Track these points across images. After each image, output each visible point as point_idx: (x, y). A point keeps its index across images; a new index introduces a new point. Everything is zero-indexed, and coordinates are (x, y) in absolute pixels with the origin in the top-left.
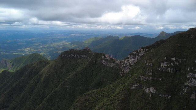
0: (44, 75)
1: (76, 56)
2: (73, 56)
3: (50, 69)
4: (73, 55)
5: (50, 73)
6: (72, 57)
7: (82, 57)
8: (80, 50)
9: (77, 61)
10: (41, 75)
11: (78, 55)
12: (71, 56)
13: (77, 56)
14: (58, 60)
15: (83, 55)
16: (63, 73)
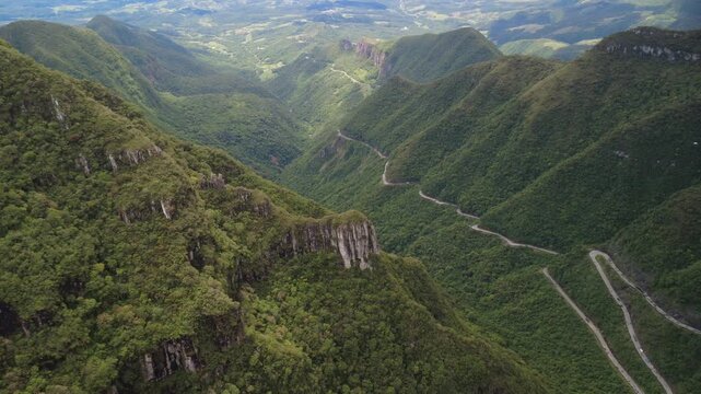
0: (536, 107)
1: (659, 53)
2: (647, 52)
3: (558, 90)
4: (648, 50)
5: (557, 104)
6: (644, 54)
7: (687, 59)
8: (683, 33)
9: (663, 75)
10: (526, 106)
11: (668, 51)
12: (639, 50)
13: (664, 54)
14: (590, 60)
15: (690, 51)
16: (604, 109)
